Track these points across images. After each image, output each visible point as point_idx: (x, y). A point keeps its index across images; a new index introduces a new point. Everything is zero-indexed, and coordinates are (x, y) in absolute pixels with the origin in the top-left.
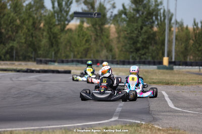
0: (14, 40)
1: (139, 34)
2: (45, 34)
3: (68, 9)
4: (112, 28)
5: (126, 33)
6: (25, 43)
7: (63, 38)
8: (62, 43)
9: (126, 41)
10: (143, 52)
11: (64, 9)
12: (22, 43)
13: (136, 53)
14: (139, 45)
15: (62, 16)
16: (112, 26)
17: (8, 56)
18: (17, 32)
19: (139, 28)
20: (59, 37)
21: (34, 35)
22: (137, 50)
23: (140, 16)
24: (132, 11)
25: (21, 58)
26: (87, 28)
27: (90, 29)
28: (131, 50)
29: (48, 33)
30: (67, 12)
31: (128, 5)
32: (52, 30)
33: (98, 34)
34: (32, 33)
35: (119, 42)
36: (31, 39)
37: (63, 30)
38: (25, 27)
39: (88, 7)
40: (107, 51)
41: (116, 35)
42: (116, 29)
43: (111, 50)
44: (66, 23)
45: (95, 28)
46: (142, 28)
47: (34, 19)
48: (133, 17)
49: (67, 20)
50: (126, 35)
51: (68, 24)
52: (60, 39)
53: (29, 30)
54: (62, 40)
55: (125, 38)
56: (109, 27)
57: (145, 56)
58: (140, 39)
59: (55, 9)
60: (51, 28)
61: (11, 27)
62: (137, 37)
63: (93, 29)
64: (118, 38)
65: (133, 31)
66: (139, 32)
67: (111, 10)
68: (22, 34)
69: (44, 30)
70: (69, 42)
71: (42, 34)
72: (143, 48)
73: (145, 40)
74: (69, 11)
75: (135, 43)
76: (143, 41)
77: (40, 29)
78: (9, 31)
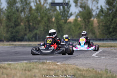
0: (37, 29)
1: (111, 23)
2: (55, 25)
3: (68, 10)
4: (95, 20)
5: (103, 23)
6: (43, 30)
7: (66, 27)
8: (65, 30)
9: (103, 28)
10: (114, 34)
11: (66, 10)
12: (41, 31)
13: (110, 35)
14: (111, 30)
15: (65, 14)
16: (95, 19)
17: (34, 39)
18: (38, 25)
19: (111, 20)
20: (63, 26)
21: (48, 26)
22: (110, 33)
23: (111, 12)
24: (106, 10)
25: (41, 39)
26: (80, 21)
27: (82, 21)
28: (107, 33)
29: (57, 24)
30: (68, 12)
31: (104, 6)
32: (59, 22)
33: (87, 24)
34: (47, 25)
35: (99, 28)
36: (47, 28)
37: (66, 22)
38: (43, 21)
39: (82, 9)
40: (92, 34)
41: (98, 25)
42: (97, 21)
43: (94, 34)
44: (68, 18)
45: (85, 21)
46: (112, 20)
47: (48, 16)
48: (107, 13)
49: (68, 16)
50: (103, 24)
51: (68, 19)
52: (64, 27)
53: (45, 23)
54: (65, 28)
55: (103, 26)
56: (93, 20)
57: (115, 36)
58: (112, 26)
59: (61, 10)
60: (58, 22)
61: (35, 22)
62: (110, 25)
63: (83, 21)
64: (99, 26)
65: (107, 22)
66: (111, 22)
67: (96, 11)
68: (41, 26)
69: (54, 23)
70: (69, 29)
71: (54, 25)
72: (114, 31)
73: (114, 27)
74: (69, 11)
75: (108, 29)
76: (113, 28)
77: (52, 22)
78: (34, 24)
